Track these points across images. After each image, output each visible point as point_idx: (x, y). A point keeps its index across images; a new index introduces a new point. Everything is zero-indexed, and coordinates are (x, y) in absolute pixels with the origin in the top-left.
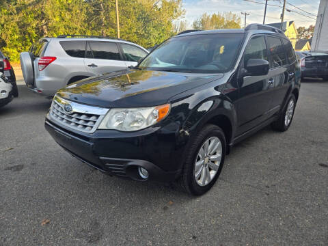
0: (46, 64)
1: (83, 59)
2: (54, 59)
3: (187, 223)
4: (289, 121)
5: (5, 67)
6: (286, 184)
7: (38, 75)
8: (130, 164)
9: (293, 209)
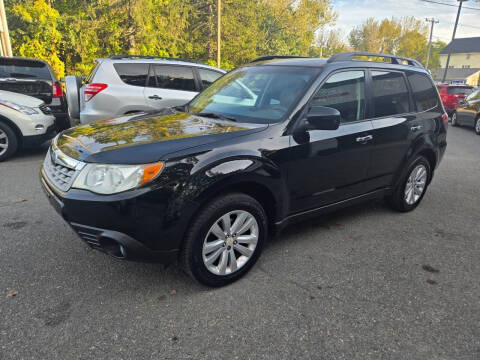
0: (94, 94)
1: (143, 88)
2: (104, 86)
3: (178, 319)
4: (416, 197)
5: (55, 92)
6: (350, 287)
7: (84, 107)
8: (104, 235)
9: (333, 322)
